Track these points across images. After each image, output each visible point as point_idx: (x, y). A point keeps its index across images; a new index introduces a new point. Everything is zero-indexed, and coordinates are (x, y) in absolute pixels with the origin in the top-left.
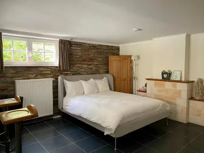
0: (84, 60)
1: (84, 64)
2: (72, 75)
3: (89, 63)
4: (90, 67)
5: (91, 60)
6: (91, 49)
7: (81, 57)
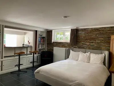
0: (87, 39)
1: (87, 42)
2: (78, 48)
3: (91, 42)
4: (91, 44)
5: (93, 39)
6: (93, 32)
7: (84, 37)
